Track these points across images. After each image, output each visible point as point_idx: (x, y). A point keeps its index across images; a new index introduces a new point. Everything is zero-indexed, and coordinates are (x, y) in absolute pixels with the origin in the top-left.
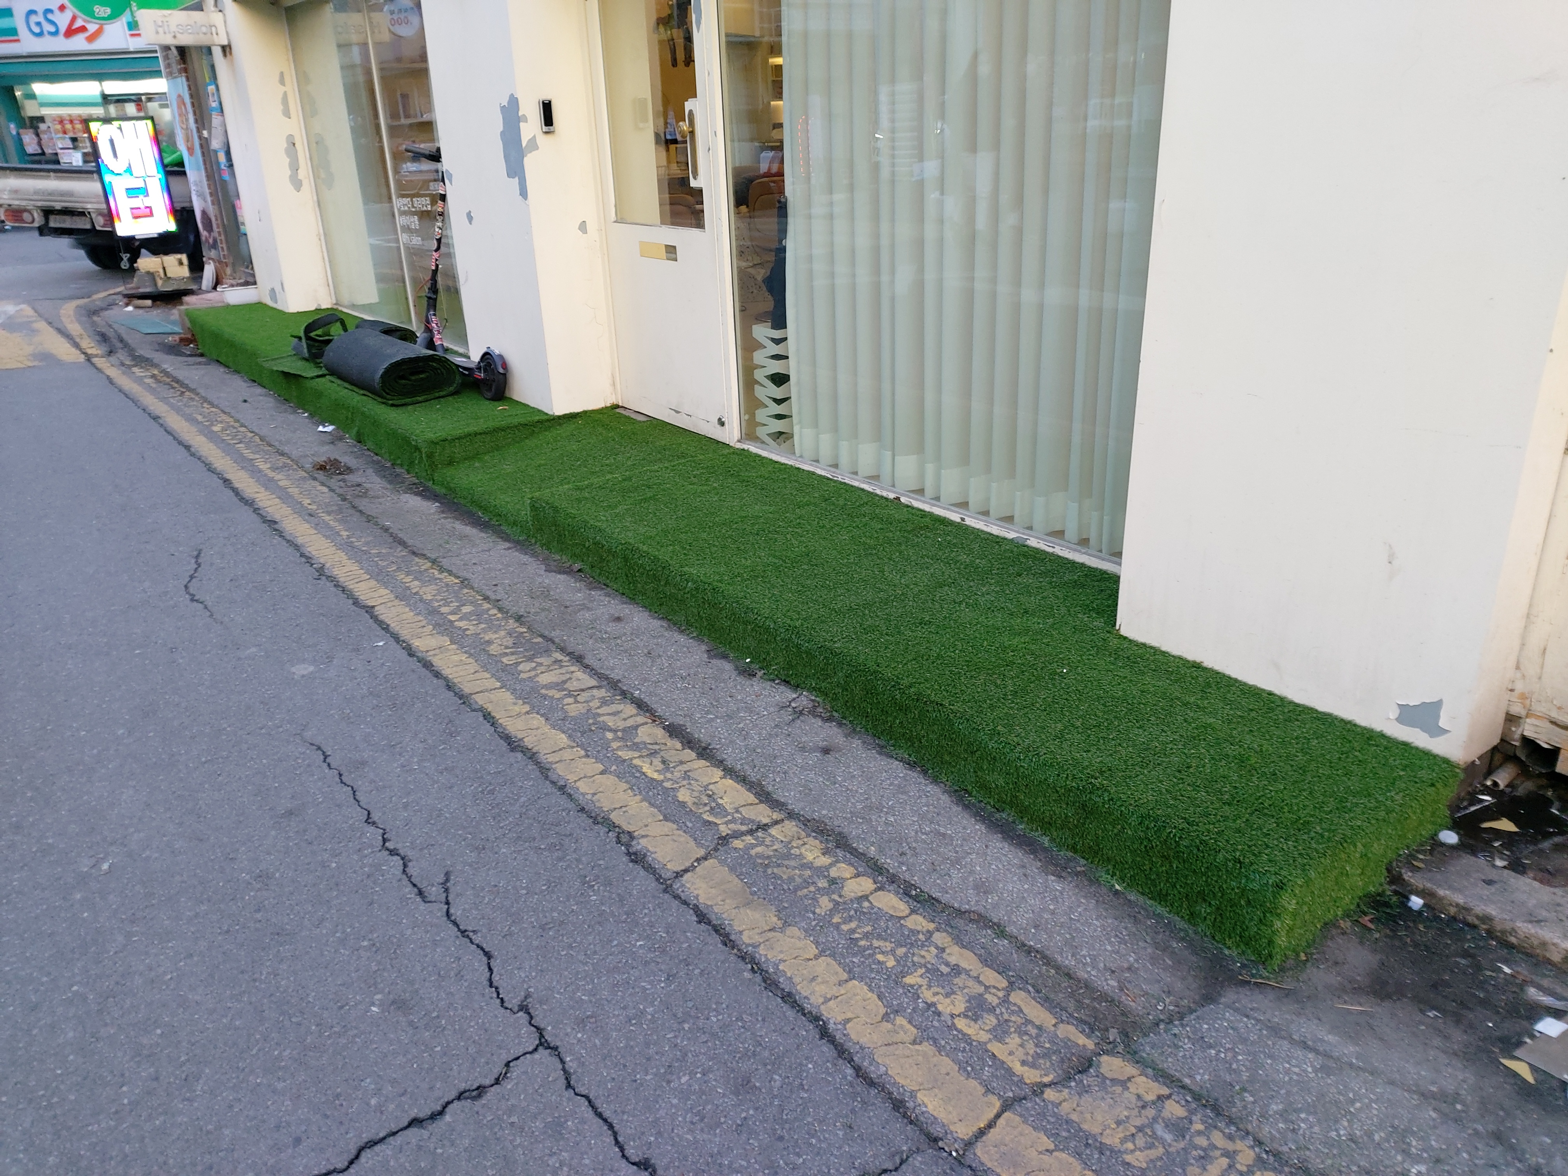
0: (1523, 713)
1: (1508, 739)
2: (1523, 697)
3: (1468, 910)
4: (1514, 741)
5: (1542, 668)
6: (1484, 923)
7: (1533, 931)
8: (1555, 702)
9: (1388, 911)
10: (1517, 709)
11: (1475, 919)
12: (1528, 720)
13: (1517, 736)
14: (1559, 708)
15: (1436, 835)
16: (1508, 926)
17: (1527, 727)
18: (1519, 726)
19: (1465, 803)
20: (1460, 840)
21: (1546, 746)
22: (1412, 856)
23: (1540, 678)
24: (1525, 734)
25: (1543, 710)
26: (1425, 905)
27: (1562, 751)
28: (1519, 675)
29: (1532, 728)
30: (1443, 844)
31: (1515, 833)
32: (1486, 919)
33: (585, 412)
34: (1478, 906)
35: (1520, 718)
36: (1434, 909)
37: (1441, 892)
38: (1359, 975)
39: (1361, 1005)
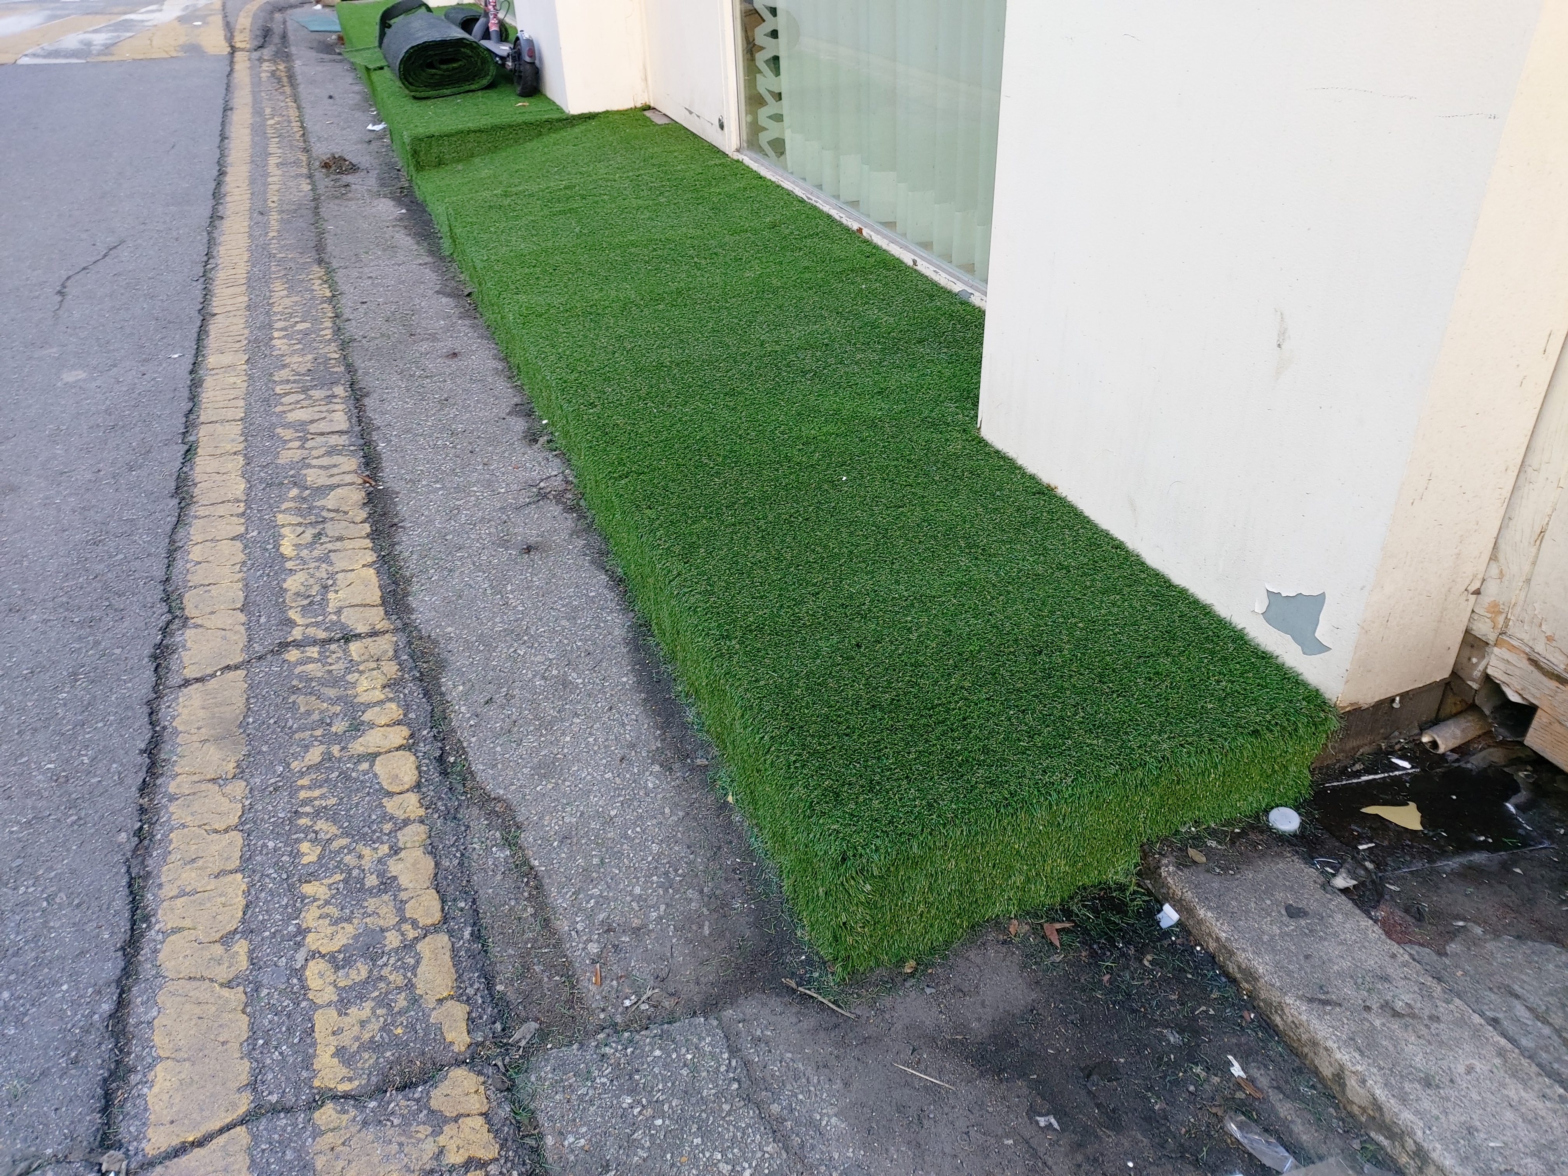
0: (1492, 637)
1: (1462, 674)
2: (1495, 609)
3: (1231, 953)
4: (1473, 680)
5: (1534, 563)
6: (1247, 982)
7: (1304, 1018)
8: (1544, 628)
9: (1115, 919)
10: (1484, 629)
11: (1236, 970)
12: (1496, 650)
13: (1477, 673)
14: (1549, 639)
15: (1267, 812)
16: (1275, 997)
17: (1493, 661)
18: (1484, 657)
19: (1358, 767)
20: (1302, 825)
21: (1514, 698)
22: (1197, 841)
23: (1528, 581)
24: (1490, 671)
25: (1526, 637)
26: (1179, 924)
27: (1539, 713)
28: (1494, 571)
29: (1502, 666)
30: (1269, 829)
31: (1414, 832)
32: (1251, 975)
33: (607, 112)
34: (1244, 950)
35: (1487, 644)
36: (1189, 933)
37: (1202, 913)
38: (979, 1020)
39: (940, 1073)
